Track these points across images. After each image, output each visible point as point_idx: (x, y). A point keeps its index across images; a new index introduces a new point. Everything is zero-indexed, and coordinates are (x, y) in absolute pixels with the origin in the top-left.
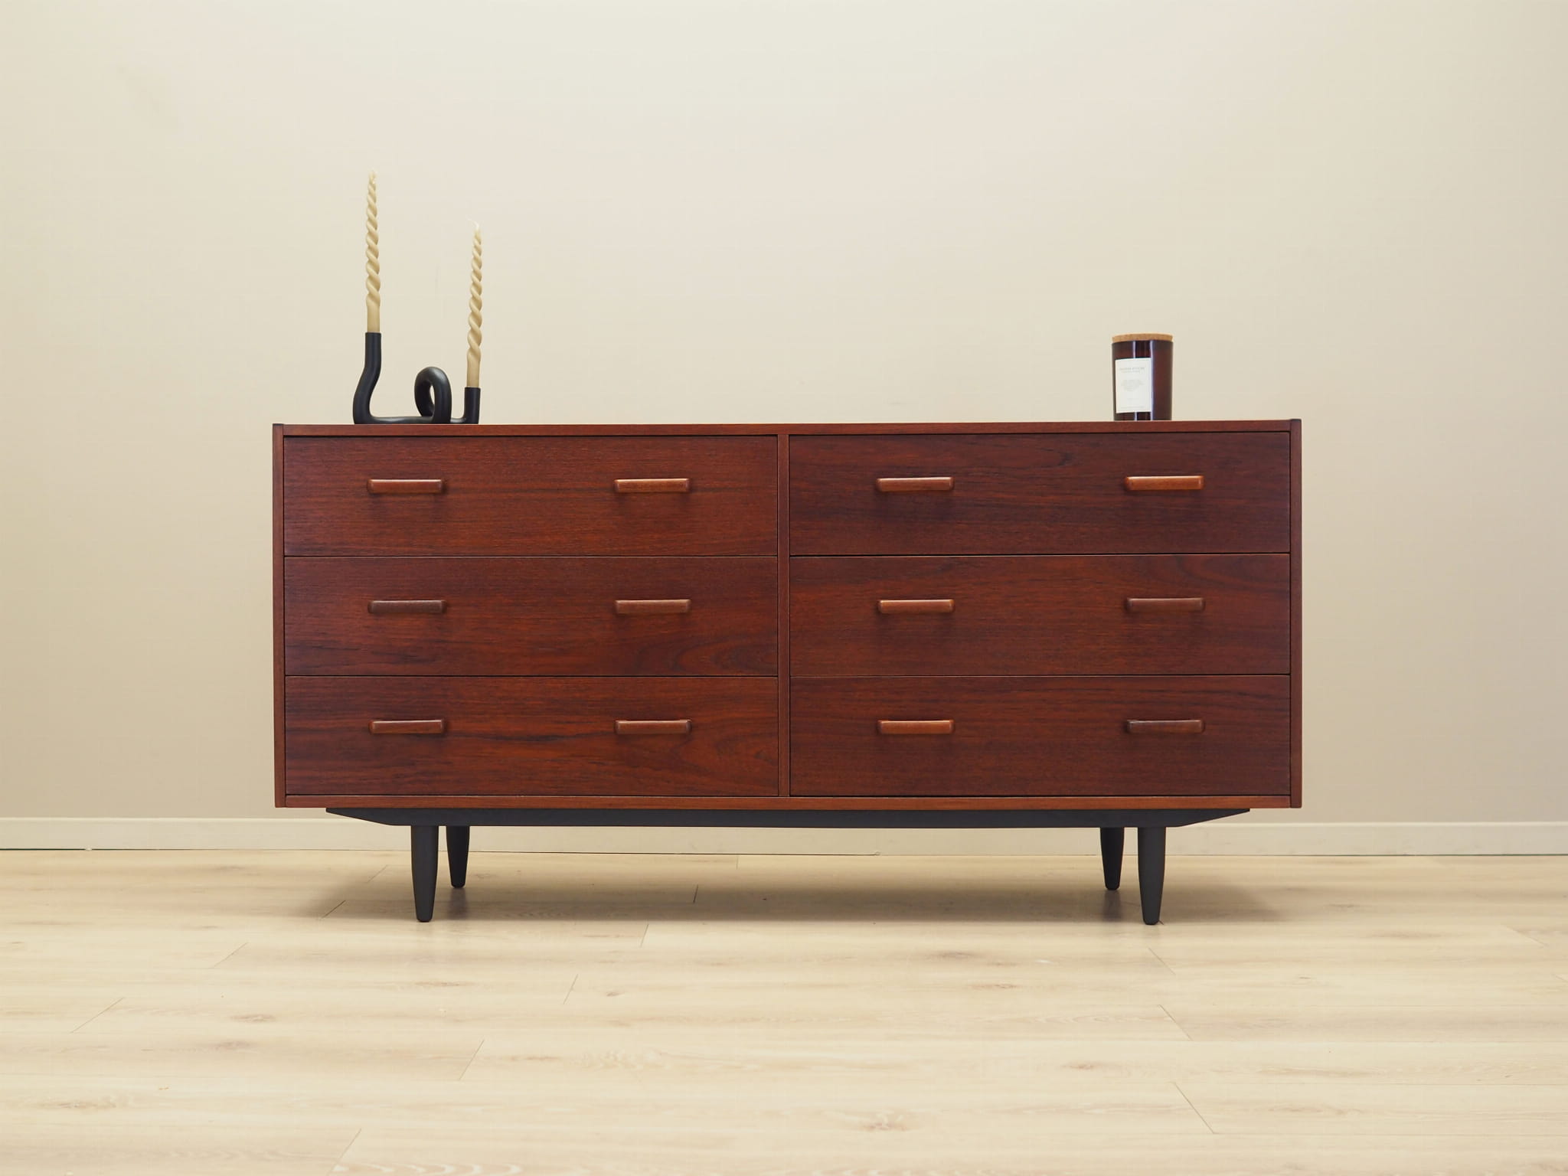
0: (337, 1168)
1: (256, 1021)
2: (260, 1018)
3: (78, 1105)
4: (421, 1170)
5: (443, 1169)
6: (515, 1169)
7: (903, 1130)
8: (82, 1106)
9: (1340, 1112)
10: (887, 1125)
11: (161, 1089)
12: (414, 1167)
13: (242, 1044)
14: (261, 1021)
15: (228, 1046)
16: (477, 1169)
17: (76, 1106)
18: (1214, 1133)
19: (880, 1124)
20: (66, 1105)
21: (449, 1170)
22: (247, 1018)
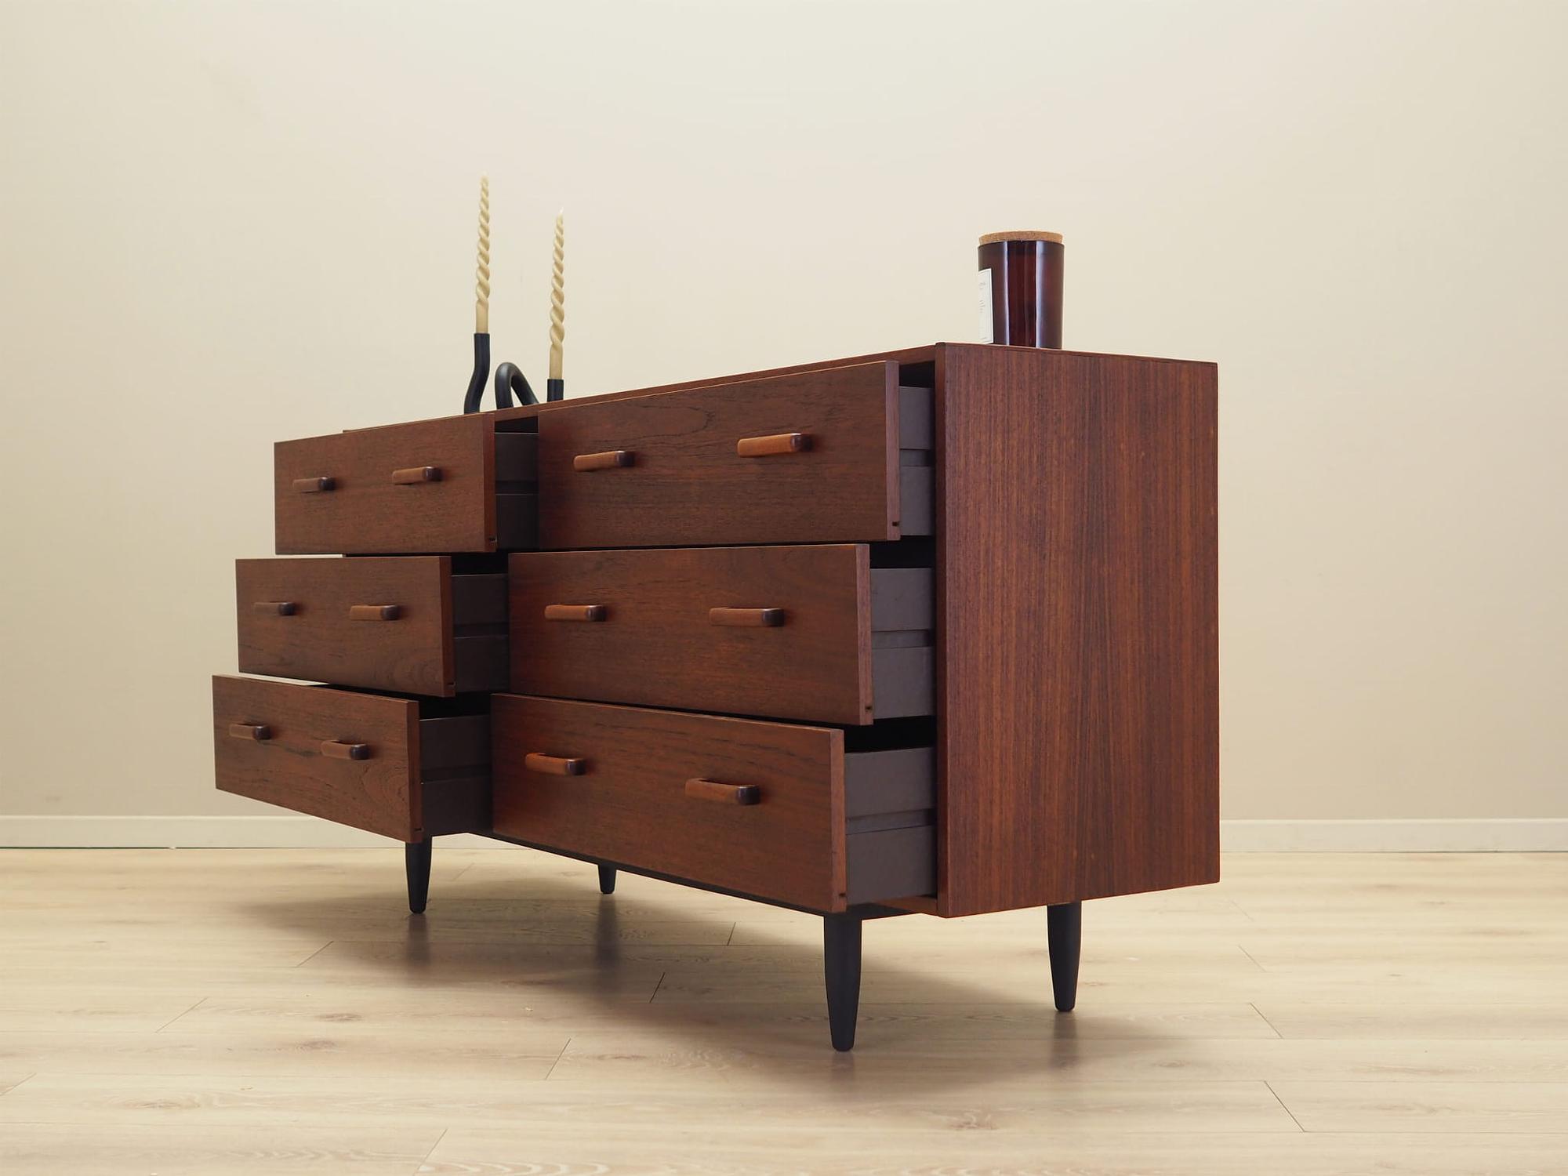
0: (423, 1168)
1: (341, 1020)
2: (345, 1017)
3: (162, 1105)
4: (508, 1170)
5: (530, 1169)
6: (602, 1169)
7: (992, 1129)
8: (167, 1105)
9: (1432, 1110)
10: (976, 1124)
11: (243, 1089)
12: (499, 1167)
13: (328, 1044)
14: (347, 1020)
15: (313, 1045)
16: (564, 1169)
17: (160, 1107)
18: (1304, 1131)
19: (969, 1123)
20: (151, 1105)
21: (536, 1169)
22: (332, 1017)
